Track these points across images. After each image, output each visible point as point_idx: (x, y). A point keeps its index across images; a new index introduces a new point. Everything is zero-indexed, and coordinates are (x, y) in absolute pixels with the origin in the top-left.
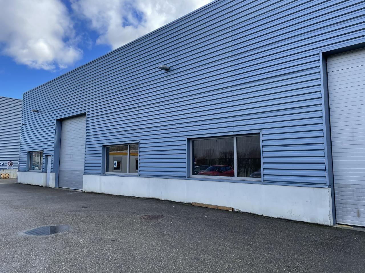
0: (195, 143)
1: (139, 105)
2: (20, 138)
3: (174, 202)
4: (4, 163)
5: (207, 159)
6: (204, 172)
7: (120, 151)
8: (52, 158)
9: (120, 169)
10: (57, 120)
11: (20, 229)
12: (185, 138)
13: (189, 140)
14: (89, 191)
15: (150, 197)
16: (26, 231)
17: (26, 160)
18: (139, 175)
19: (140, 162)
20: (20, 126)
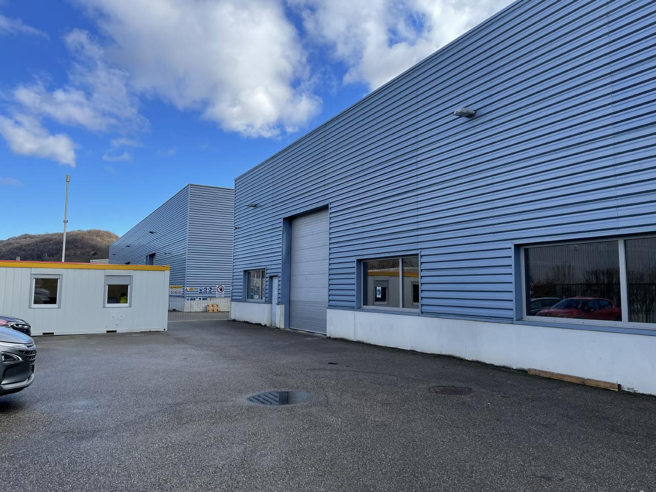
0: (531, 252)
1: (419, 186)
2: (231, 248)
3: (492, 365)
4: (211, 289)
5: (555, 285)
6: (551, 310)
7: (384, 269)
8: (279, 281)
9: (385, 301)
10: (285, 219)
11: (240, 392)
12: (510, 245)
13: (517, 247)
14: (337, 336)
15: (444, 353)
16: (248, 396)
17: (242, 283)
18: (422, 313)
19: (422, 289)
20: (232, 230)
